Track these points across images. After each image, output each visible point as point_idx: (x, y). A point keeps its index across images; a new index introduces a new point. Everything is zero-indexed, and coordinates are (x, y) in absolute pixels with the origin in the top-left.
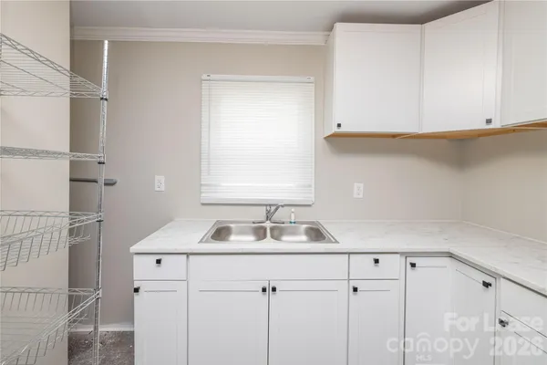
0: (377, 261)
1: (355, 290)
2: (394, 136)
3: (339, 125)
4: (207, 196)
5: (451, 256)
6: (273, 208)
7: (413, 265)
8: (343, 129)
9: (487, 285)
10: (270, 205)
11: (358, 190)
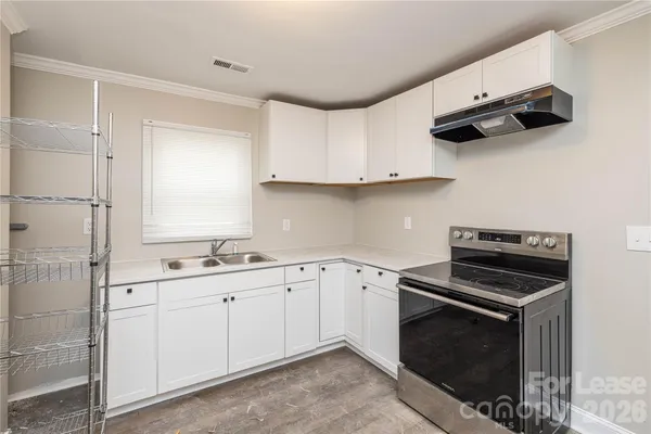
0: (302, 269)
1: (289, 290)
2: (311, 184)
3: (274, 176)
4: (149, 236)
5: (344, 260)
6: (219, 243)
7: (323, 269)
8: (277, 179)
9: (359, 271)
10: (216, 240)
11: (286, 224)
